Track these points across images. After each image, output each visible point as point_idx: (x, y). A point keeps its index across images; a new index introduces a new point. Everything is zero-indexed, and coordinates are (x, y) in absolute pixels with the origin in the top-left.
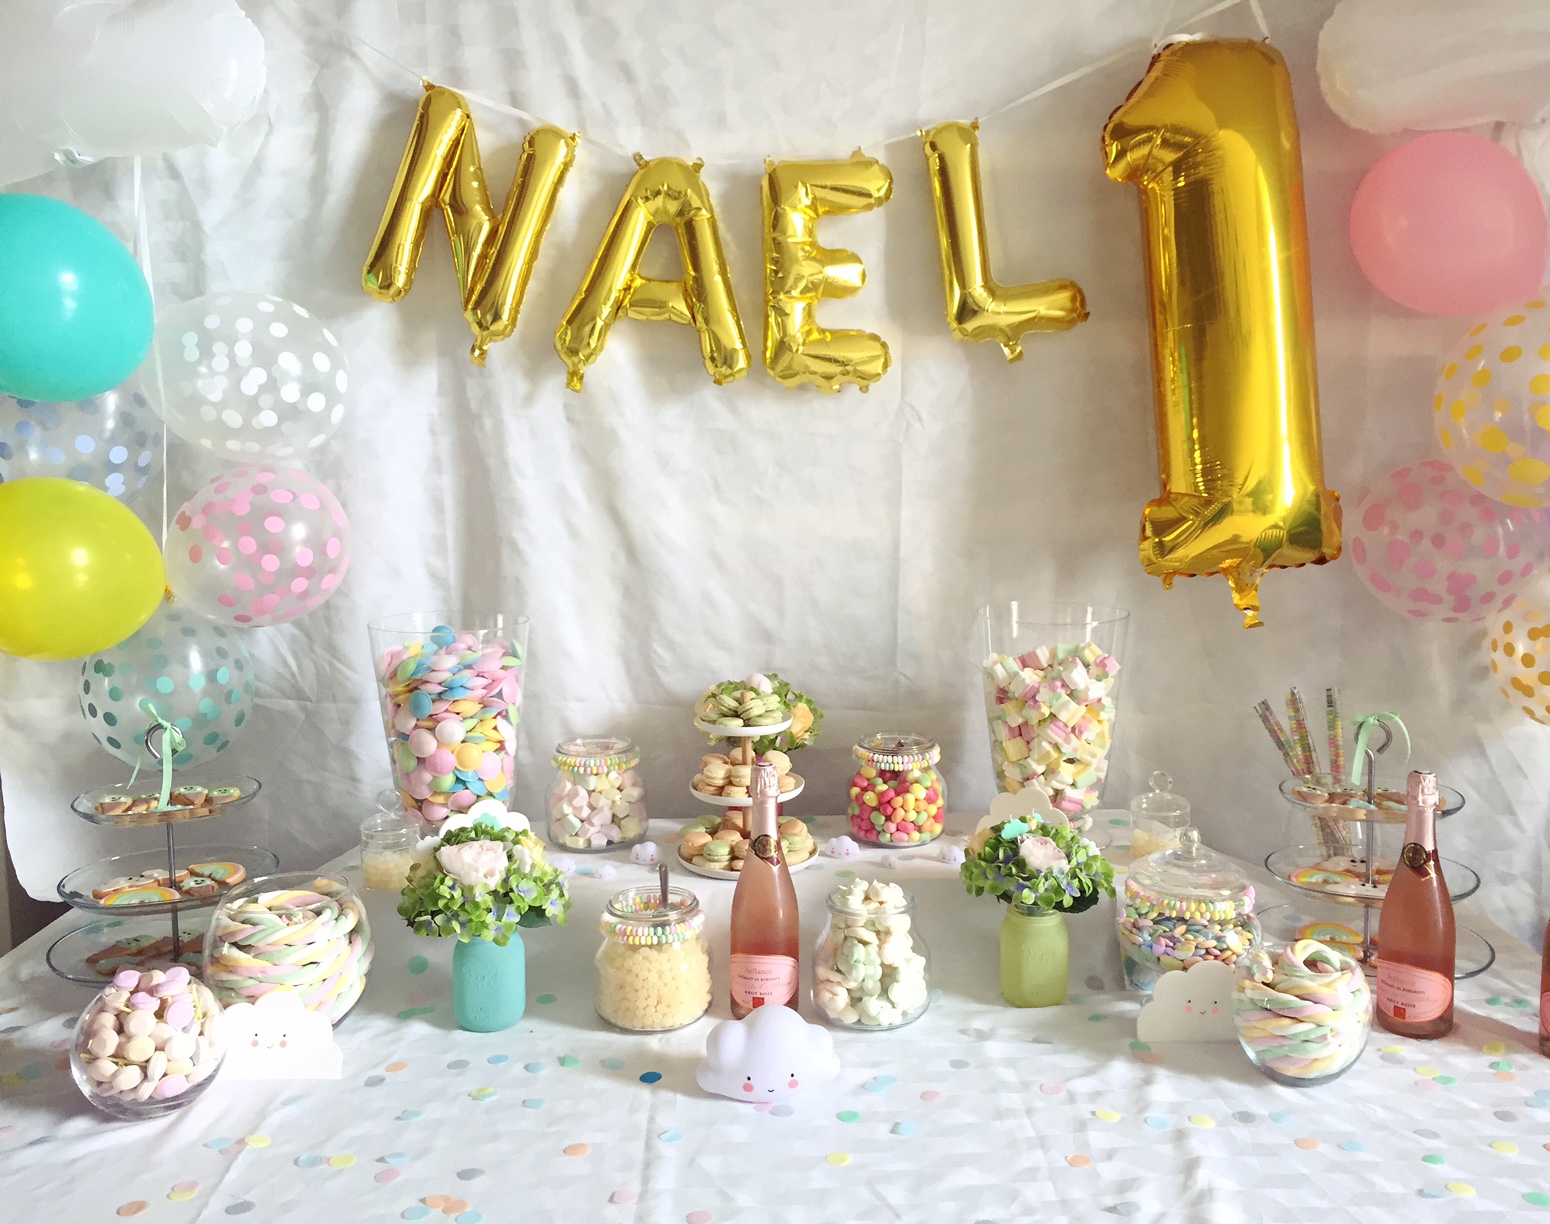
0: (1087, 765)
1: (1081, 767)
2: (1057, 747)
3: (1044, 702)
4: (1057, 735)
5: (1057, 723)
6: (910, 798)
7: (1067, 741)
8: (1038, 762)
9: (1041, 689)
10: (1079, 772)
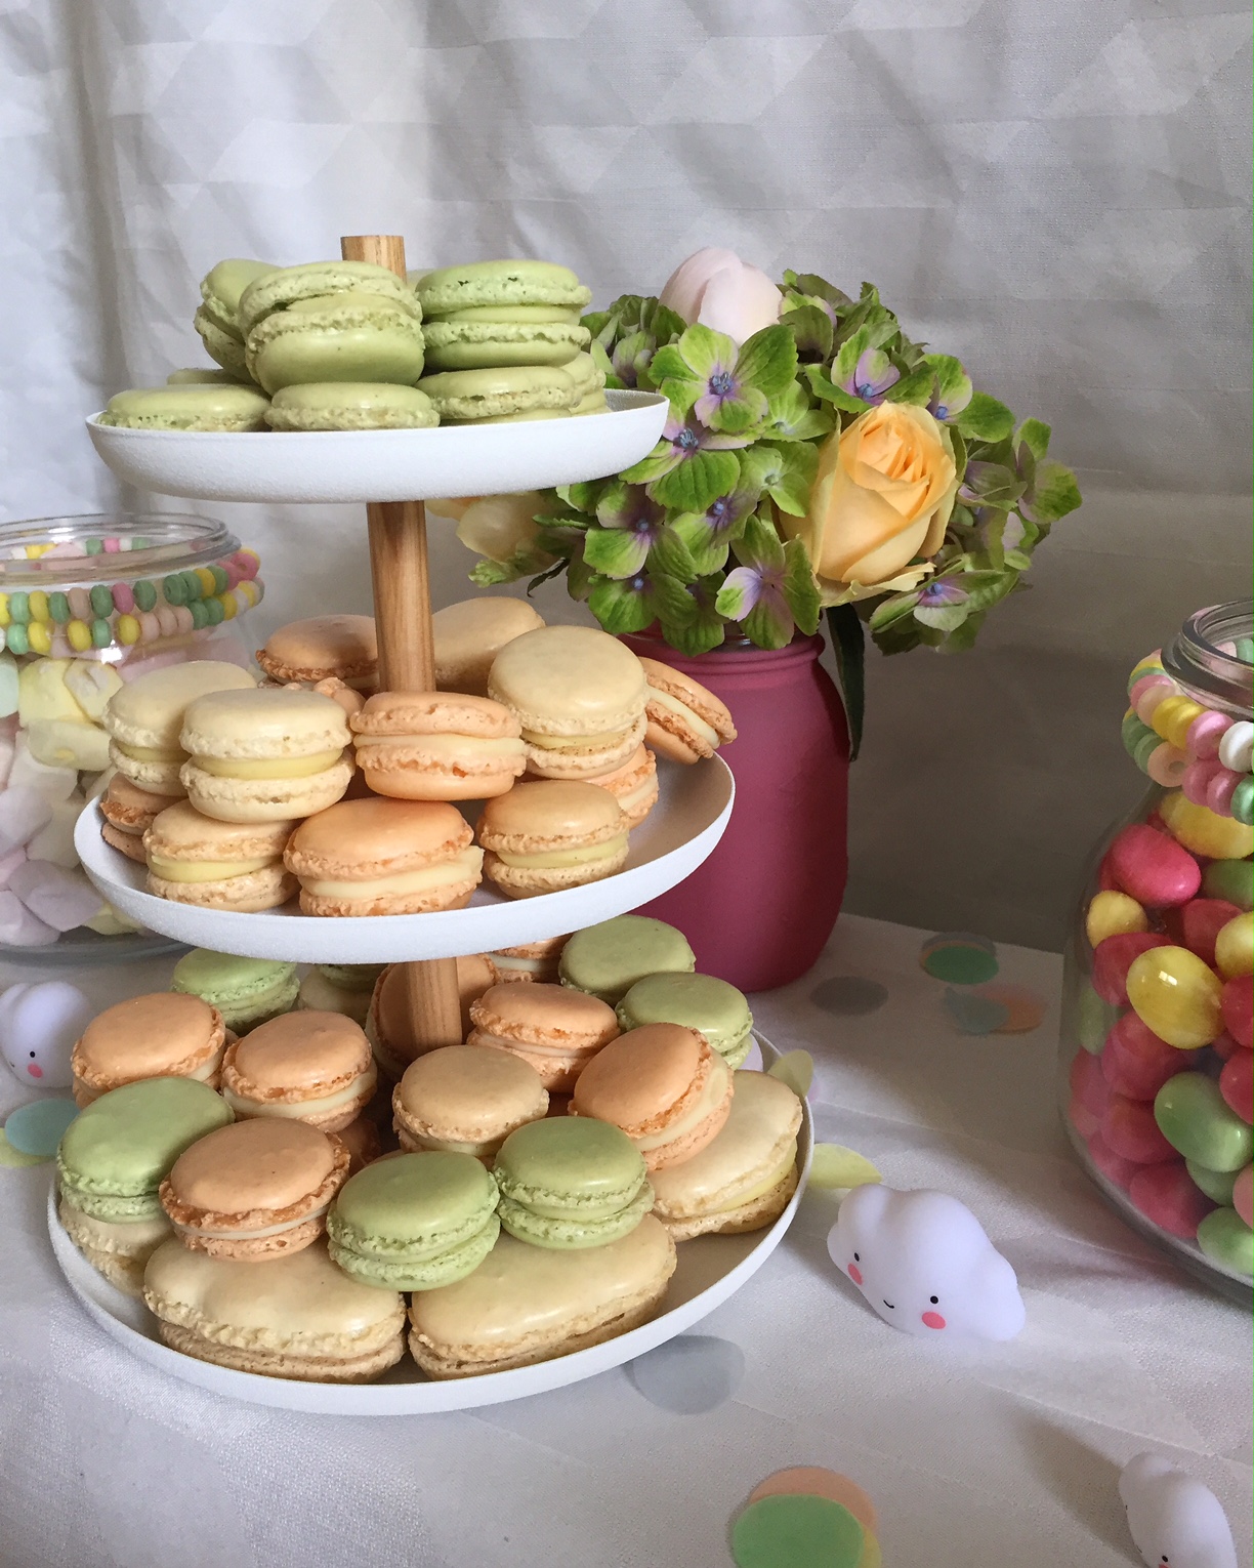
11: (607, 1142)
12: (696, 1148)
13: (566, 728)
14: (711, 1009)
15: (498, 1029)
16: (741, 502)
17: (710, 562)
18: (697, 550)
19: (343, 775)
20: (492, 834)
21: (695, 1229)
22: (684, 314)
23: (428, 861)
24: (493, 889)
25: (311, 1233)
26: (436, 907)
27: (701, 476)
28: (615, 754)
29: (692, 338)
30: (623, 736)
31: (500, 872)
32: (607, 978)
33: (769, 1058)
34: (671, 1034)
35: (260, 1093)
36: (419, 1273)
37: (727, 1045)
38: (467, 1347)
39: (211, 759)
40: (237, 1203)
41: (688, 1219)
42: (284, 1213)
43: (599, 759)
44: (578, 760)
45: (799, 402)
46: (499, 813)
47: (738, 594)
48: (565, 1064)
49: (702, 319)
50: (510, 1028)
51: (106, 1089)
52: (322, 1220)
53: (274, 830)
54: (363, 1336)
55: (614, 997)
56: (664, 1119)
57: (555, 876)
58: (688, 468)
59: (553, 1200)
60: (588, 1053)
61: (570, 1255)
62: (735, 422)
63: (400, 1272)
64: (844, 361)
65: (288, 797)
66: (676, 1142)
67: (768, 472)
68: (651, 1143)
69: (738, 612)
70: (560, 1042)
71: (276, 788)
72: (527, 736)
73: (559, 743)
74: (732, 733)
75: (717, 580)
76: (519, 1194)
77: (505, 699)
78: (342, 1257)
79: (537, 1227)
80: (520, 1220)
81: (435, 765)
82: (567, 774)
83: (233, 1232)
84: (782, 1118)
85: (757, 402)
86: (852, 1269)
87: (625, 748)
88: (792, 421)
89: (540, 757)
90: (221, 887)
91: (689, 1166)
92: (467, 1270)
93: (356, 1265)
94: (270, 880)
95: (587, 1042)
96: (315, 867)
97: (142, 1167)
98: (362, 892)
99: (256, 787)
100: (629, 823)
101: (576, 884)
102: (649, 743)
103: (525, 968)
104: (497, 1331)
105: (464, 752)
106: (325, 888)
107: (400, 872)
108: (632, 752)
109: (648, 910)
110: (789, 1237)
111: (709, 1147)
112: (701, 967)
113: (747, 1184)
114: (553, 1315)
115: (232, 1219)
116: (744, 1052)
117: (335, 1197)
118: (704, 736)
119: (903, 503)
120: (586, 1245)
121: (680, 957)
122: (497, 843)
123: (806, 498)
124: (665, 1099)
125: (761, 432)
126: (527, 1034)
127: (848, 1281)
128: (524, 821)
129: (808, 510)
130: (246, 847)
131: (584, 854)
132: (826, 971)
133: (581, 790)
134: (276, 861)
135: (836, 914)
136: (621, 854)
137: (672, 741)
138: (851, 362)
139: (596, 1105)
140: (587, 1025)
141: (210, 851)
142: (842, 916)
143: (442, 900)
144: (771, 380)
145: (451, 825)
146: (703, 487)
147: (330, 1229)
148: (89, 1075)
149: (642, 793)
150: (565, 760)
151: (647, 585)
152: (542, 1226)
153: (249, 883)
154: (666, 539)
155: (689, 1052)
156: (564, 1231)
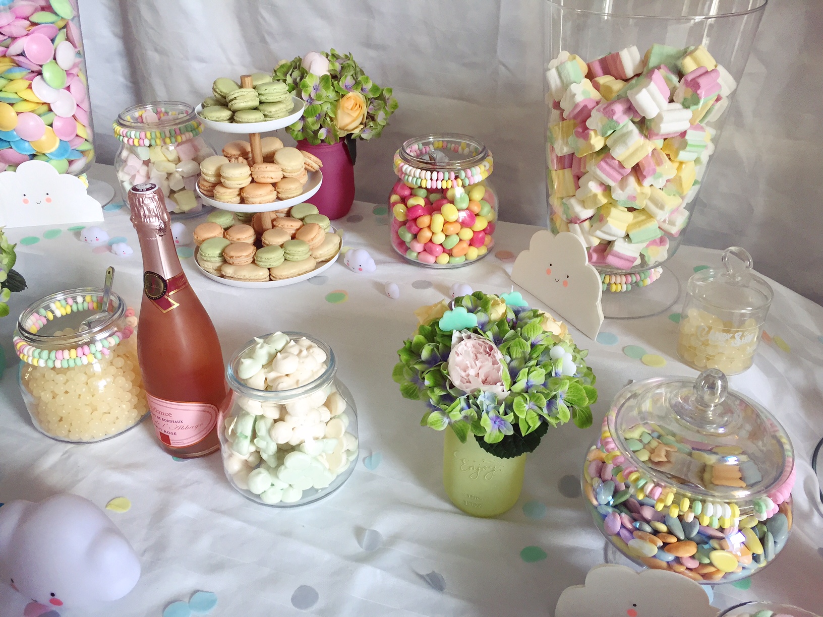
0: (650, 216)
1: (643, 217)
2: (607, 189)
3: (595, 131)
4: (608, 175)
5: (609, 161)
6: (438, 220)
7: (623, 183)
8: (583, 203)
9: (594, 113)
10: (638, 224)
11: (302, 243)
12: (319, 244)
13: (290, 168)
14: (322, 220)
15: (280, 226)
16: (321, 115)
17: (317, 127)
18: (313, 124)
19: (250, 179)
20: (278, 189)
21: (320, 260)
22: (307, 69)
23: (268, 194)
24: (279, 199)
25: (252, 260)
26: (270, 202)
27: (313, 110)
28: (299, 173)
29: (309, 77)
30: (300, 169)
31: (280, 195)
32: (301, 216)
33: (335, 231)
34: (313, 224)
35: (235, 239)
36: (272, 264)
37: (325, 227)
38: (281, 276)
39: (228, 177)
40: (239, 255)
41: (318, 258)
42: (247, 256)
43: (296, 174)
44: (293, 174)
45: (333, 91)
46: (279, 185)
47: (322, 134)
48: (294, 232)
49: (311, 72)
50: (282, 225)
51: (203, 241)
52: (253, 258)
53: (238, 189)
54: (263, 275)
55: (302, 219)
56: (312, 239)
57: (290, 196)
58: (310, 108)
59: (293, 252)
60: (298, 230)
61: (297, 262)
62: (319, 97)
63: (269, 264)
64: (342, 81)
65: (242, 184)
66: (315, 243)
67: (327, 108)
68: (311, 244)
69: (323, 138)
70: (292, 228)
71: (240, 182)
72: (283, 170)
73: (288, 171)
74: (322, 166)
75: (318, 131)
76: (287, 252)
77: (278, 163)
78: (258, 263)
79: (291, 257)
80: (288, 256)
81: (268, 177)
82: (290, 177)
83: (238, 259)
84: (336, 240)
85: (324, 93)
86: (348, 264)
87: (301, 171)
88: (332, 95)
89: (285, 174)
90: (230, 200)
91: (318, 248)
92: (280, 264)
93: (261, 263)
94: (238, 198)
95: (297, 228)
96: (248, 196)
97: (218, 252)
98: (257, 200)
99: (236, 182)
100: (302, 185)
101: (294, 197)
102: (305, 169)
103: (283, 215)
104: (286, 273)
105: (272, 175)
106: (251, 200)
107: (263, 196)
108: (302, 172)
109: (308, 201)
110: (337, 261)
111: (322, 244)
112: (320, 213)
113: (329, 251)
114: (295, 270)
115: (239, 257)
116: (328, 229)
117: (255, 254)
118: (316, 167)
119: (355, 114)
120: (300, 260)
121: (315, 211)
122: (279, 190)
123: (335, 114)
124: (312, 236)
125: (325, 100)
126: (286, 226)
127: (347, 266)
128: (283, 186)
129: (336, 116)
130: (234, 193)
131: (294, 192)
132: (351, 214)
133: (294, 180)
134: (239, 195)
135: (353, 201)
136: (301, 191)
137: (310, 168)
138: (344, 81)
139: (300, 238)
140: (298, 224)
141: (228, 194)
142: (354, 201)
143: (271, 201)
144: (327, 88)
145: (271, 187)
146: (313, 113)
147: (255, 258)
148: (199, 238)
149: (305, 179)
150: (290, 174)
151: (303, 130)
152: (292, 257)
153: (235, 199)
154: (306, 122)
155: (316, 228)
156: (296, 257)
